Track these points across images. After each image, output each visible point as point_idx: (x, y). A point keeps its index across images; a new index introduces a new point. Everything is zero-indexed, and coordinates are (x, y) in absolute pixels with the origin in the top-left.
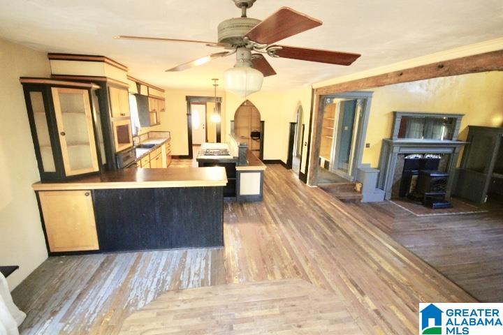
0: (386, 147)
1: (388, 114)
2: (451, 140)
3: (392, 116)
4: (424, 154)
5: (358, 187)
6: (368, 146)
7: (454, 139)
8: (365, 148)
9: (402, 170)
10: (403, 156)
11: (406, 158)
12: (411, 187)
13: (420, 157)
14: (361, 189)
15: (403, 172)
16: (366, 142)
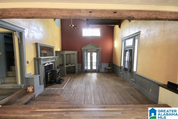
0: (36, 62)
1: (33, 44)
2: (53, 56)
3: (35, 45)
4: (49, 63)
5: (30, 89)
6: (28, 62)
7: (54, 56)
8: (27, 64)
9: (44, 72)
10: (44, 65)
11: (45, 66)
12: (49, 79)
13: (48, 64)
14: (33, 89)
15: (45, 72)
16: (27, 60)
